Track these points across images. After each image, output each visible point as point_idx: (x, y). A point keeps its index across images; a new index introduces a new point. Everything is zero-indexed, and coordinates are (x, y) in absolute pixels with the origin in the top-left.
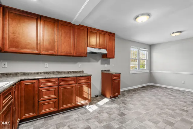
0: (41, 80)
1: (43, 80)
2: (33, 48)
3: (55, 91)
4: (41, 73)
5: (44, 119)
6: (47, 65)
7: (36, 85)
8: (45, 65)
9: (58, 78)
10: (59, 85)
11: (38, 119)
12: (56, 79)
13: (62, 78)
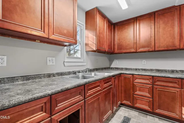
0: (135, 76)
1: (137, 76)
2: (131, 48)
3: (149, 90)
4: (139, 70)
5: (138, 113)
6: (145, 62)
7: (132, 80)
8: (143, 62)
9: (153, 76)
10: (153, 84)
11: (134, 110)
12: (151, 77)
13: (157, 76)
